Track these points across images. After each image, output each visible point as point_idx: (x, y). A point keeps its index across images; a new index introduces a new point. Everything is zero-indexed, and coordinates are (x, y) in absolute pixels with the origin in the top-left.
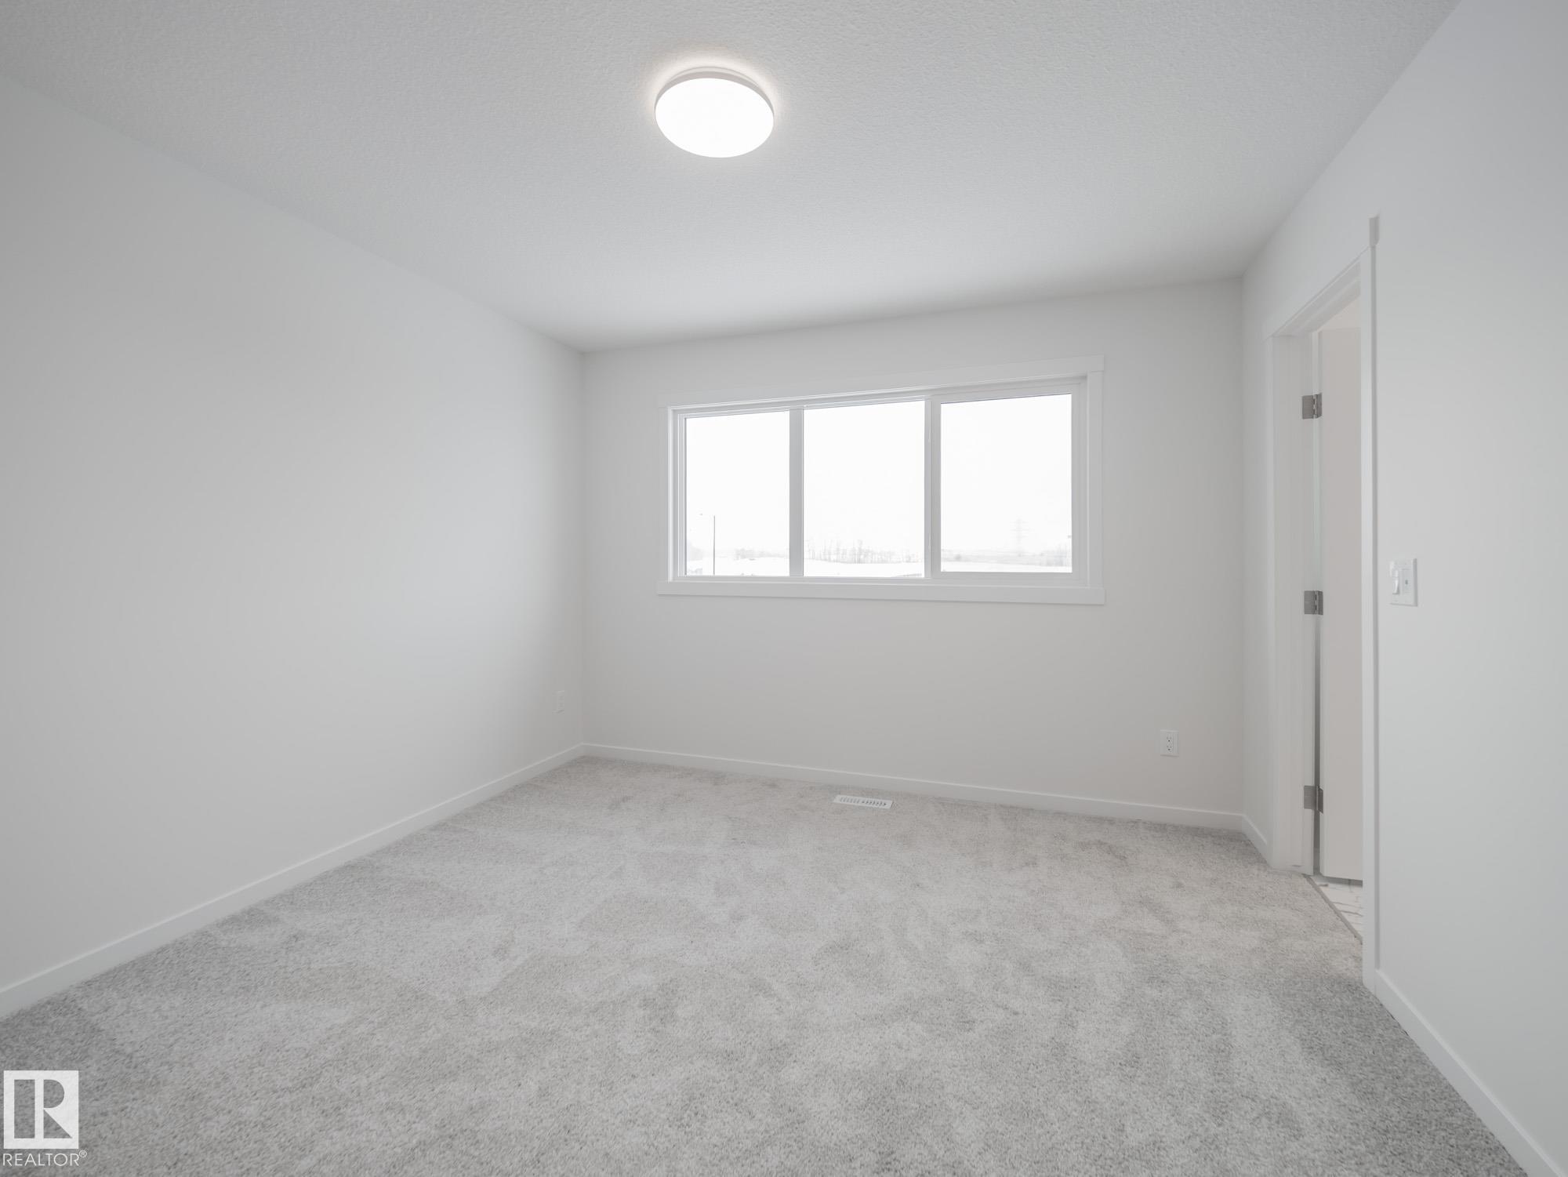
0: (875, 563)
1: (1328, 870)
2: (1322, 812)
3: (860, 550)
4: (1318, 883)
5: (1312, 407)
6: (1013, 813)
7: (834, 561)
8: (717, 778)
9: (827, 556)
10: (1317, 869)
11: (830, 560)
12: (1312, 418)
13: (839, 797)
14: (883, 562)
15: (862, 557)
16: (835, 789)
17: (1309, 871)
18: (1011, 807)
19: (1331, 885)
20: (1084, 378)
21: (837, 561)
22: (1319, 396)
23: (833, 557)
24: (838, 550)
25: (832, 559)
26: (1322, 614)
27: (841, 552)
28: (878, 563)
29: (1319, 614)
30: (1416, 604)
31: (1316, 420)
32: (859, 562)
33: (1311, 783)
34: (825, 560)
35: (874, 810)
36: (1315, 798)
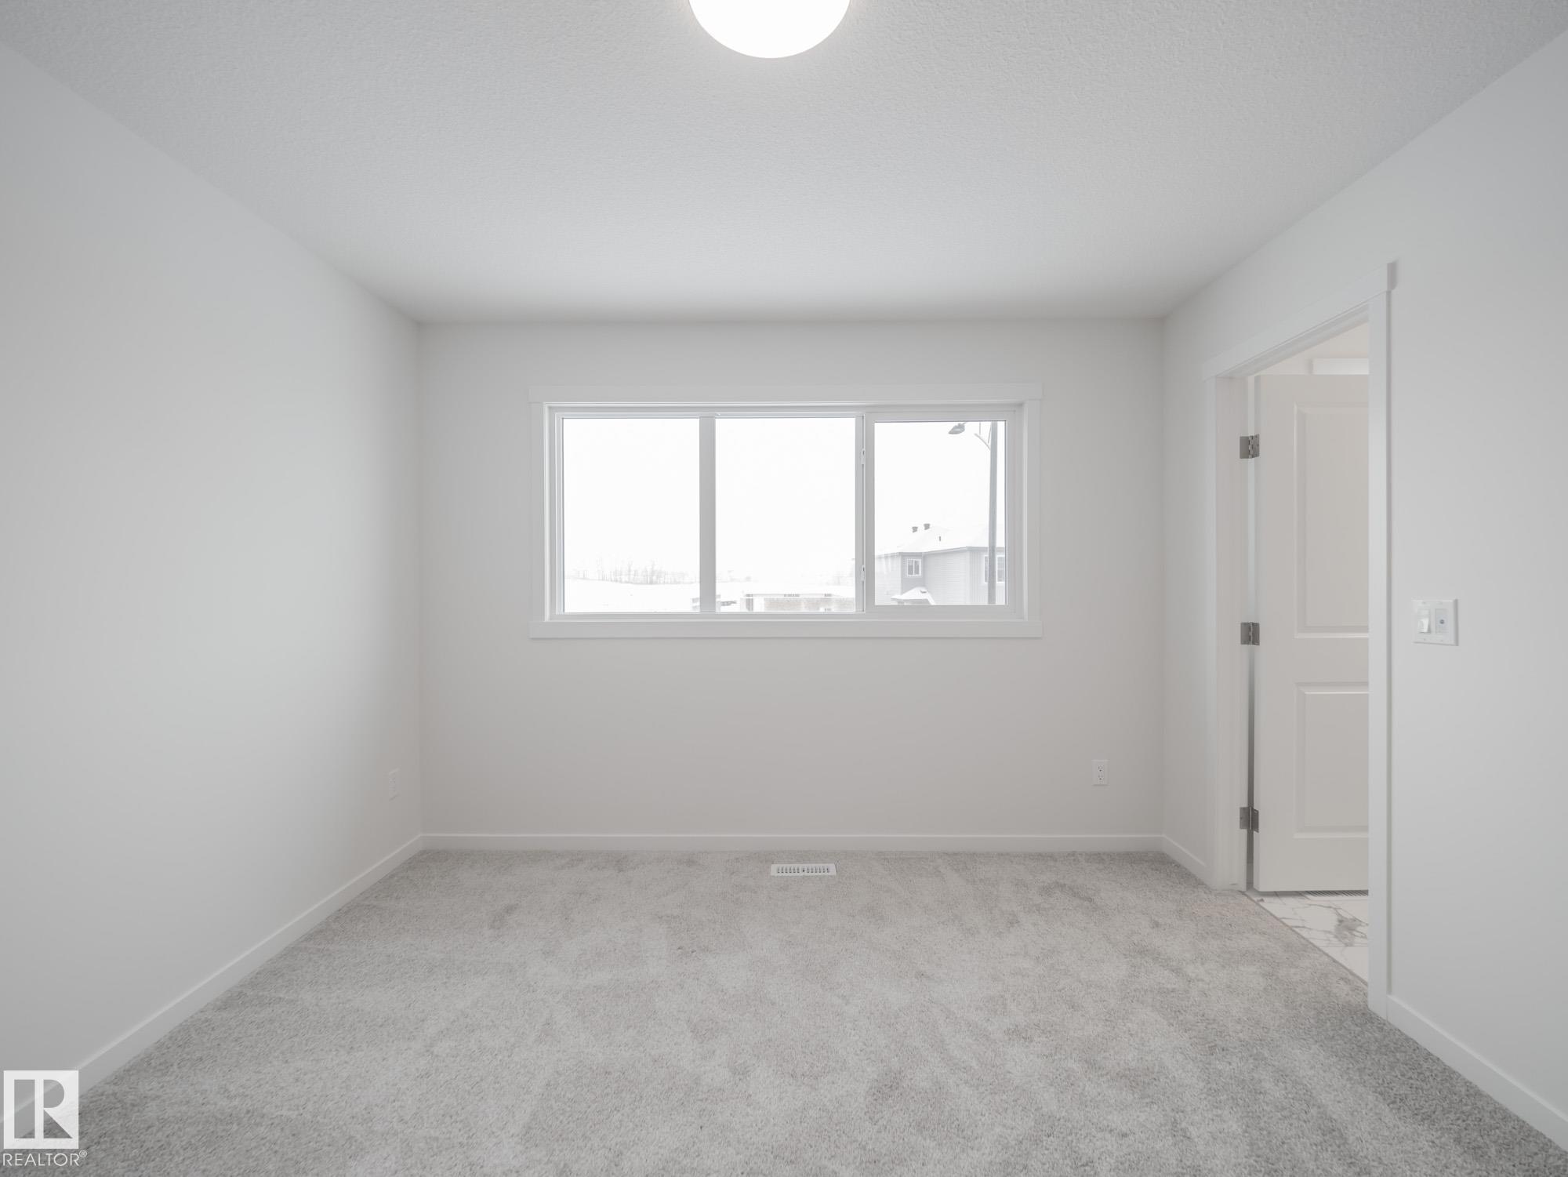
0: (667, 583)
1: (1263, 883)
2: (1258, 832)
3: (653, 572)
4: (1255, 899)
5: (1250, 448)
6: (963, 860)
7: (626, 582)
8: (619, 861)
9: (618, 577)
10: (1250, 883)
11: (621, 582)
12: (1248, 458)
13: (774, 868)
14: (676, 583)
15: (654, 578)
16: (766, 858)
17: (1243, 886)
18: (955, 854)
19: (1266, 899)
20: (1021, 405)
21: (628, 583)
22: (1257, 437)
23: (625, 578)
24: (630, 571)
25: (623, 580)
26: (1258, 644)
27: (632, 573)
28: (671, 583)
29: (1253, 643)
30: (1457, 643)
31: (1251, 461)
32: (652, 583)
33: (1245, 805)
34: (617, 581)
35: (821, 878)
36: (1250, 819)
